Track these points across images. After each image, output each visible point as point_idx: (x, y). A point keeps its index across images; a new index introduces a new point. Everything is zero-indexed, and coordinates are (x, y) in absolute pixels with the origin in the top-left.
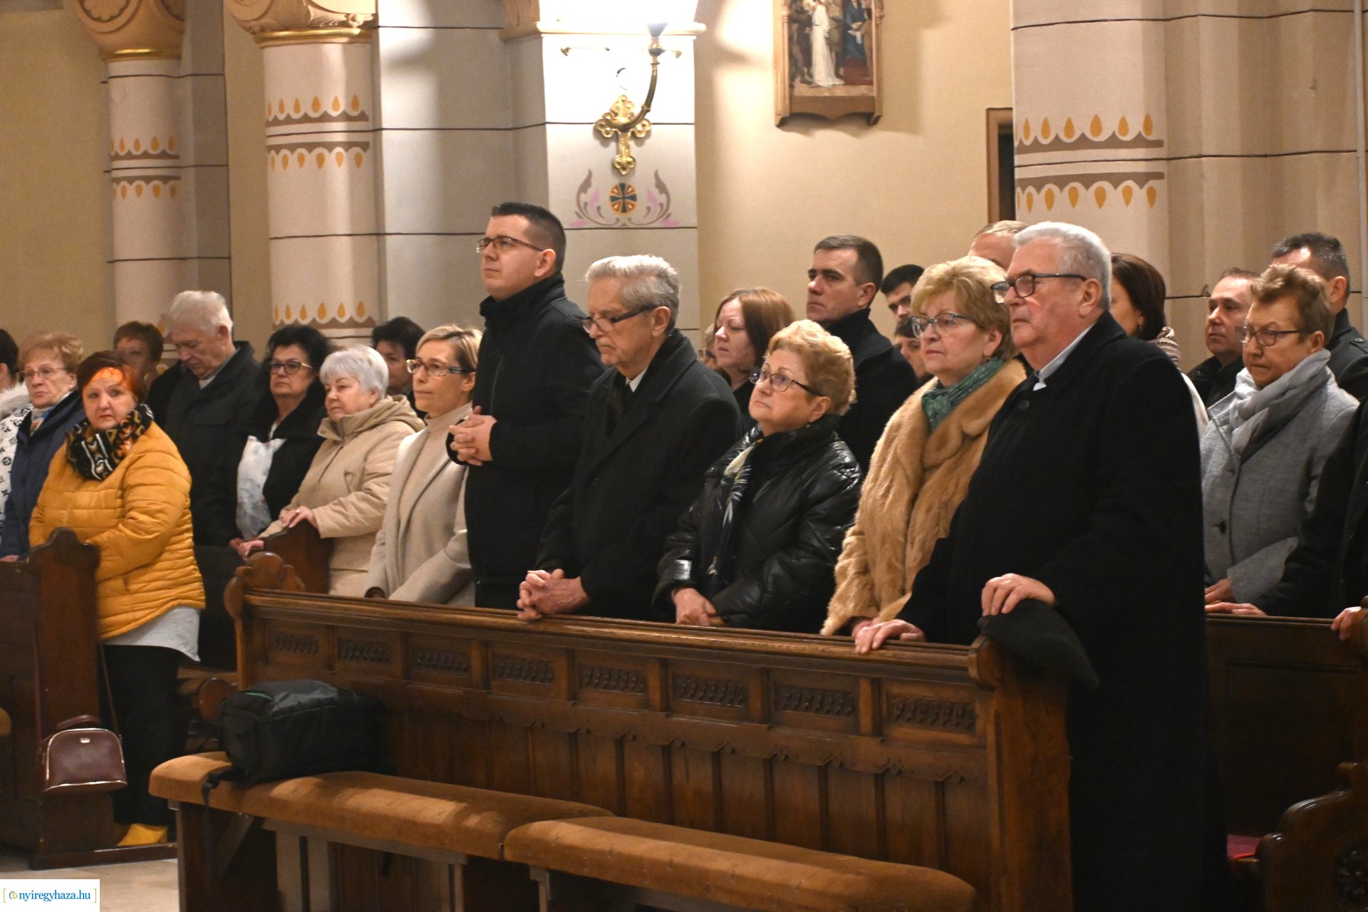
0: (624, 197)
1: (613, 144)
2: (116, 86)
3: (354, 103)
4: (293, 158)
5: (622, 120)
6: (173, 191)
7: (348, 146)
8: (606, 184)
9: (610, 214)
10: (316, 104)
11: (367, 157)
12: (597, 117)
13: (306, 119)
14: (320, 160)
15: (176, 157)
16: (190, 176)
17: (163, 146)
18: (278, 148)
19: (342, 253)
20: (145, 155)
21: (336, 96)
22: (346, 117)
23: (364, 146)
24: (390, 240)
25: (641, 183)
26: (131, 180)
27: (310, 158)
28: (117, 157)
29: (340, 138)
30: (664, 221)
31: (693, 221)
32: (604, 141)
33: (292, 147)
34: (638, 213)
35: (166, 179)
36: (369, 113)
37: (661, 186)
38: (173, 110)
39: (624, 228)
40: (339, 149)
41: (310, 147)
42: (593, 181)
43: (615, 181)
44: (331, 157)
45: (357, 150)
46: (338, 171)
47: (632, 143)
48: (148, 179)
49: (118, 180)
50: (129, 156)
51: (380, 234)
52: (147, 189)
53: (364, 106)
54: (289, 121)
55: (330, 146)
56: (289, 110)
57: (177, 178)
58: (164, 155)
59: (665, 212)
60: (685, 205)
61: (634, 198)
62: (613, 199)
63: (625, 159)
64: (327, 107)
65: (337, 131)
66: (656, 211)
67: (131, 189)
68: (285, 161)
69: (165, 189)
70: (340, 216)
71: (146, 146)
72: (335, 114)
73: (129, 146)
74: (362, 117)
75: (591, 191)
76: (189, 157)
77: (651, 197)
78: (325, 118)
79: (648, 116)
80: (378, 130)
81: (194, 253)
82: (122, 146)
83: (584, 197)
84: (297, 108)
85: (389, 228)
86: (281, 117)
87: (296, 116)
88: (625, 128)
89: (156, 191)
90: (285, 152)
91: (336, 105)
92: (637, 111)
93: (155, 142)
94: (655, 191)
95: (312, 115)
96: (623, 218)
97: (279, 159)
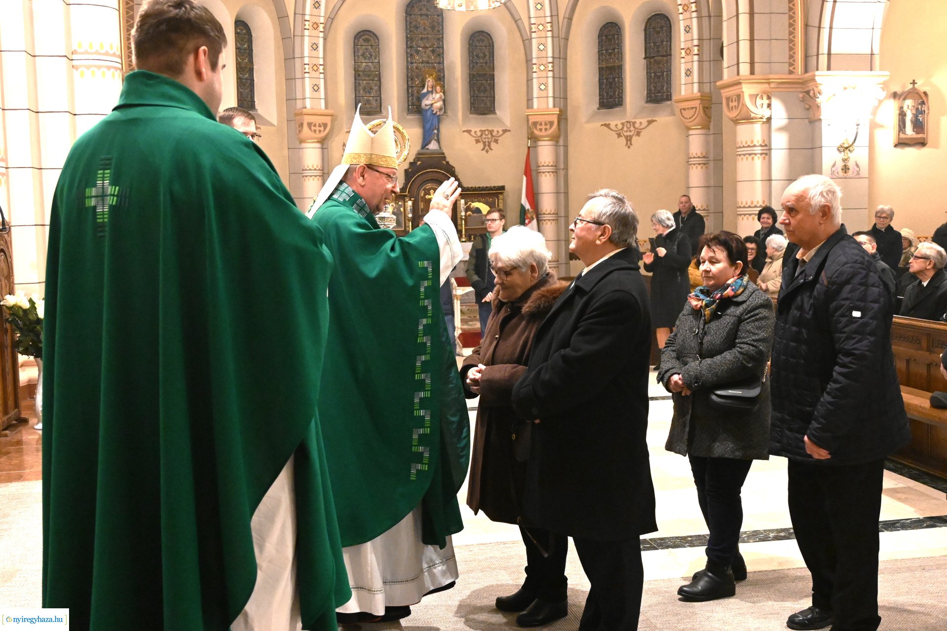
0: (846, 169)
1: (843, 153)
2: (691, 138)
3: (764, 141)
4: (745, 158)
5: (846, 145)
6: (706, 168)
7: (761, 154)
8: (840, 164)
9: (841, 174)
10: (752, 142)
11: (767, 157)
12: (838, 145)
13: (749, 146)
14: (753, 159)
15: (707, 158)
16: (712, 163)
17: (704, 154)
18: (740, 155)
19: (759, 187)
20: (699, 157)
21: (758, 138)
22: (761, 146)
23: (766, 154)
24: (773, 182)
25: (851, 164)
26: (694, 164)
27: (750, 158)
28: (691, 158)
29: (760, 152)
30: (858, 175)
31: (867, 176)
32: (840, 152)
33: (744, 155)
34: (850, 174)
35: (704, 164)
36: (768, 144)
37: (857, 165)
38: (707, 144)
39: (846, 178)
40: (759, 155)
41: (750, 154)
42: (836, 164)
43: (843, 164)
44: (756, 158)
45: (764, 155)
46: (758, 162)
47: (849, 152)
48: (699, 164)
49: (691, 164)
50: (694, 157)
51: (770, 180)
52: (699, 167)
53: (767, 142)
54: (744, 147)
55: (756, 154)
56: (744, 144)
57: (708, 164)
58: (704, 157)
59: (858, 173)
60: (864, 171)
61: (849, 169)
62: (842, 169)
63: (845, 158)
64: (756, 143)
65: (758, 150)
66: (855, 173)
67: (694, 167)
68: (742, 159)
69: (704, 167)
70: (759, 173)
71: (699, 155)
72: (757, 144)
73: (694, 155)
74: (766, 145)
75: (835, 167)
76: (711, 157)
77: (854, 169)
78: (755, 146)
79: (854, 144)
80: (770, 149)
81: (712, 185)
82: (692, 154)
83: (833, 169)
84: (746, 143)
85: (773, 178)
86: (741, 146)
87: (745, 145)
88: (847, 148)
89: (702, 167)
90: (742, 156)
91: (758, 142)
92: (851, 143)
93: (702, 154)
94: (856, 167)
95: (751, 145)
96: (845, 175)
97: (740, 158)
